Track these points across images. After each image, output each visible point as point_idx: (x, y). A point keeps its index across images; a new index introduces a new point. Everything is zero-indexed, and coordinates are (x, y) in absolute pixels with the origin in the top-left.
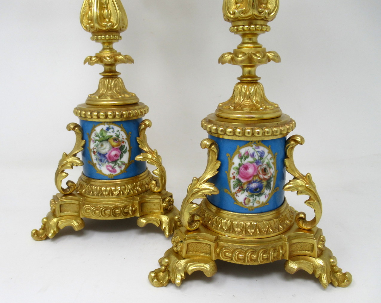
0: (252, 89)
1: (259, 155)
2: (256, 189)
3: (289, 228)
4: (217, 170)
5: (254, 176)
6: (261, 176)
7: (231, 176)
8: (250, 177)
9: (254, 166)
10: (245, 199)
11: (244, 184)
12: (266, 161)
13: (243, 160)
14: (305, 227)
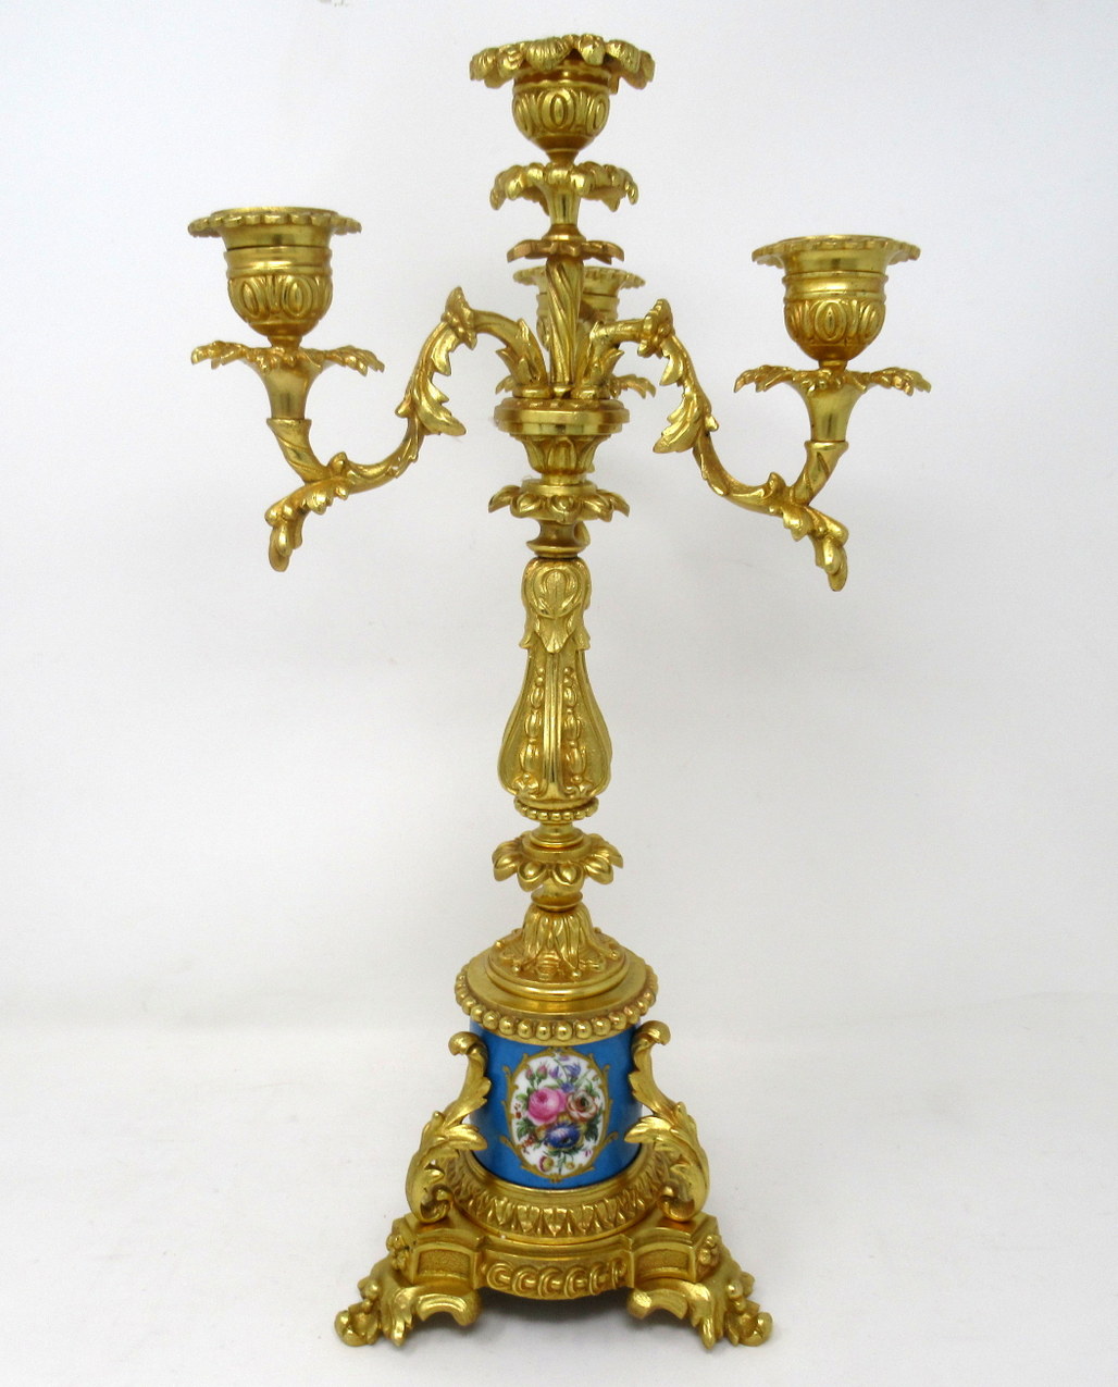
0: (560, 925)
1: (568, 1072)
2: (564, 1140)
3: (644, 1216)
4: (485, 1097)
5: (559, 1114)
6: (575, 1114)
7: (513, 1111)
8: (551, 1116)
9: (559, 1095)
10: (543, 1159)
11: (539, 1130)
12: (584, 1084)
13: (535, 1082)
14: (675, 1216)
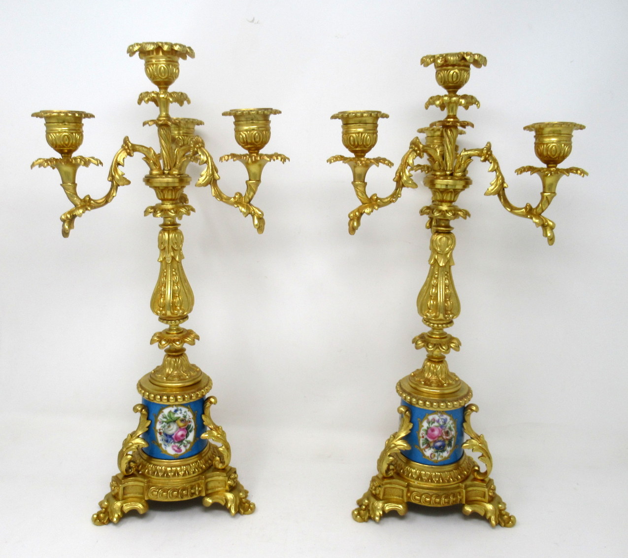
0: (439, 367)
1: (443, 421)
2: (440, 447)
3: (466, 478)
4: (410, 430)
5: (439, 437)
6: (444, 437)
7: (421, 435)
8: (435, 437)
9: (439, 430)
10: (431, 454)
11: (431, 442)
12: (448, 426)
13: (430, 424)
14: (479, 478)
